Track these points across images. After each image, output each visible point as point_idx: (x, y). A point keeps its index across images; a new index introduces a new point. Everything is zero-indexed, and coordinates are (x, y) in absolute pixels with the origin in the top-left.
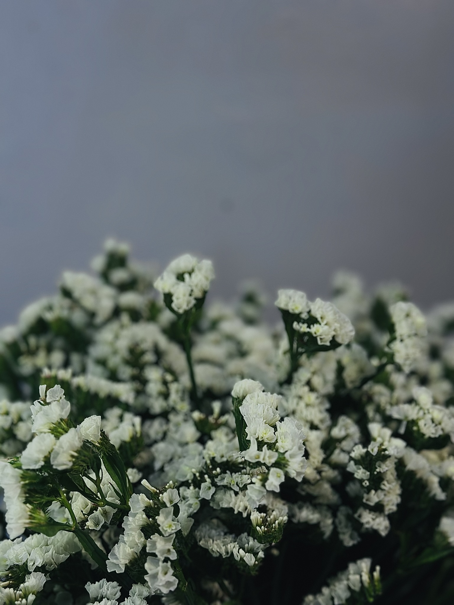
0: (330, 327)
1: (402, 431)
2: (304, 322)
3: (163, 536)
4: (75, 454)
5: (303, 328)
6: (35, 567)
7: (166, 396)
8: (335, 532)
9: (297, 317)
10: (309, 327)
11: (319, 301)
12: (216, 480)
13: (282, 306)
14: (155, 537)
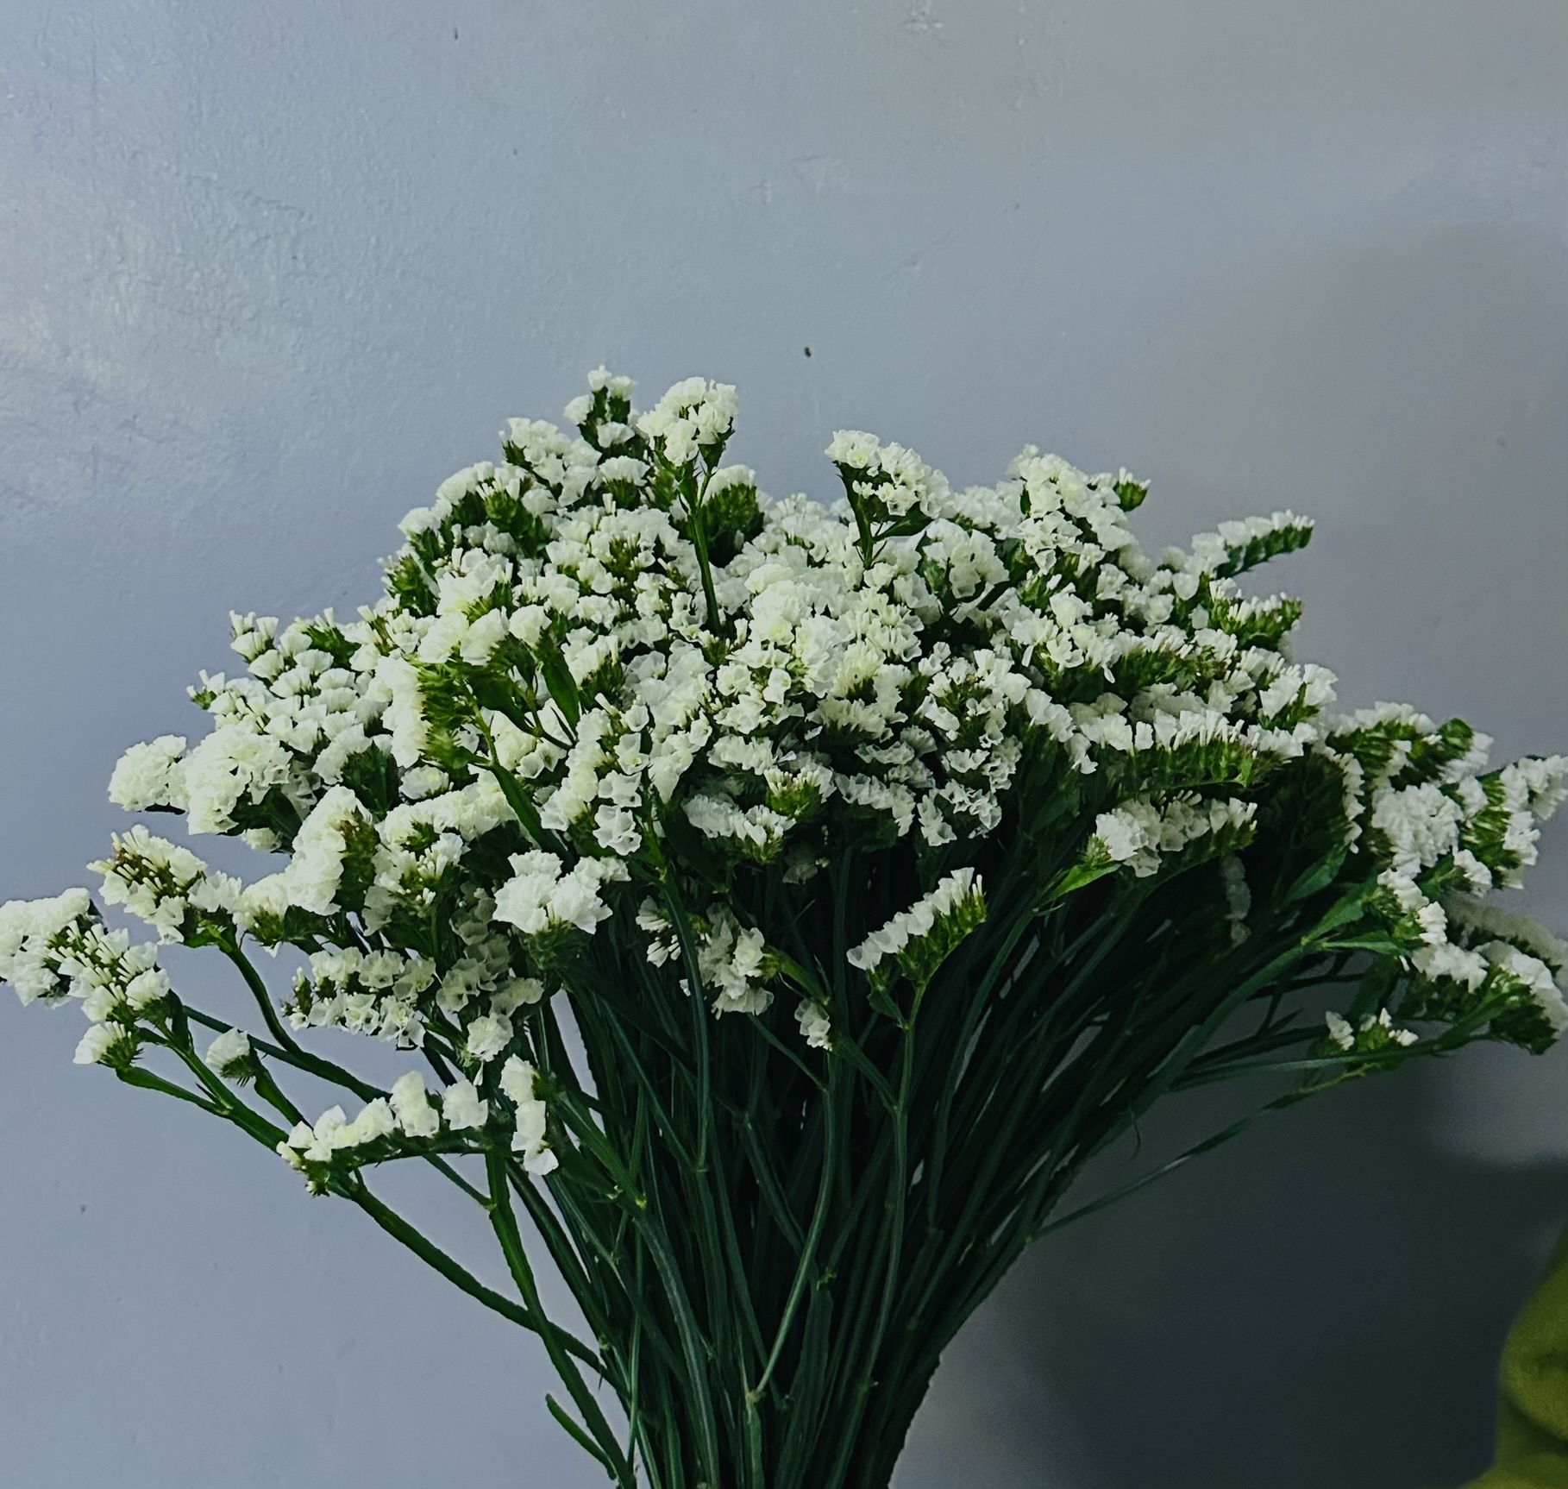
0: (909, 489)
1: (1026, 662)
2: (868, 479)
3: (624, 774)
4: (497, 646)
5: (865, 490)
6: (443, 827)
7: (665, 616)
8: (916, 825)
9: (861, 475)
10: (875, 488)
11: (894, 448)
12: (715, 717)
13: (838, 456)
14: (612, 776)
